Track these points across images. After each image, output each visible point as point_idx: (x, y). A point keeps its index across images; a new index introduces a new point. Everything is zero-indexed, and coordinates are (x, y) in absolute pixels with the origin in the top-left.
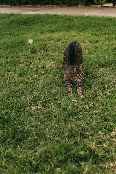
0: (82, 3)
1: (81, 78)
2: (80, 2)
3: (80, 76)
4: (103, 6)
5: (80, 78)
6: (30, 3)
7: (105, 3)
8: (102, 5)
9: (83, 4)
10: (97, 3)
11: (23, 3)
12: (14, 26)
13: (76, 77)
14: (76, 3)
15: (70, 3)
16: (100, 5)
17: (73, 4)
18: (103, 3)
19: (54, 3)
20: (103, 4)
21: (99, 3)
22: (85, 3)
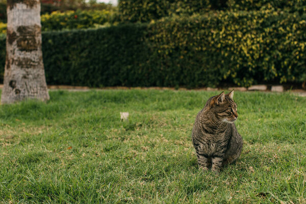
0: (214, 84)
1: (234, 116)
2: (209, 82)
3: (233, 113)
4: (250, 88)
5: (232, 117)
6: (123, 84)
7: (254, 84)
8: (247, 87)
9: (214, 86)
10: (239, 84)
11: (112, 84)
12: (95, 102)
13: (225, 114)
14: (203, 84)
15: (192, 83)
16: (244, 86)
17: (197, 86)
18: (249, 83)
19: (165, 84)
20: (250, 86)
21: (243, 84)
22: (218, 83)
